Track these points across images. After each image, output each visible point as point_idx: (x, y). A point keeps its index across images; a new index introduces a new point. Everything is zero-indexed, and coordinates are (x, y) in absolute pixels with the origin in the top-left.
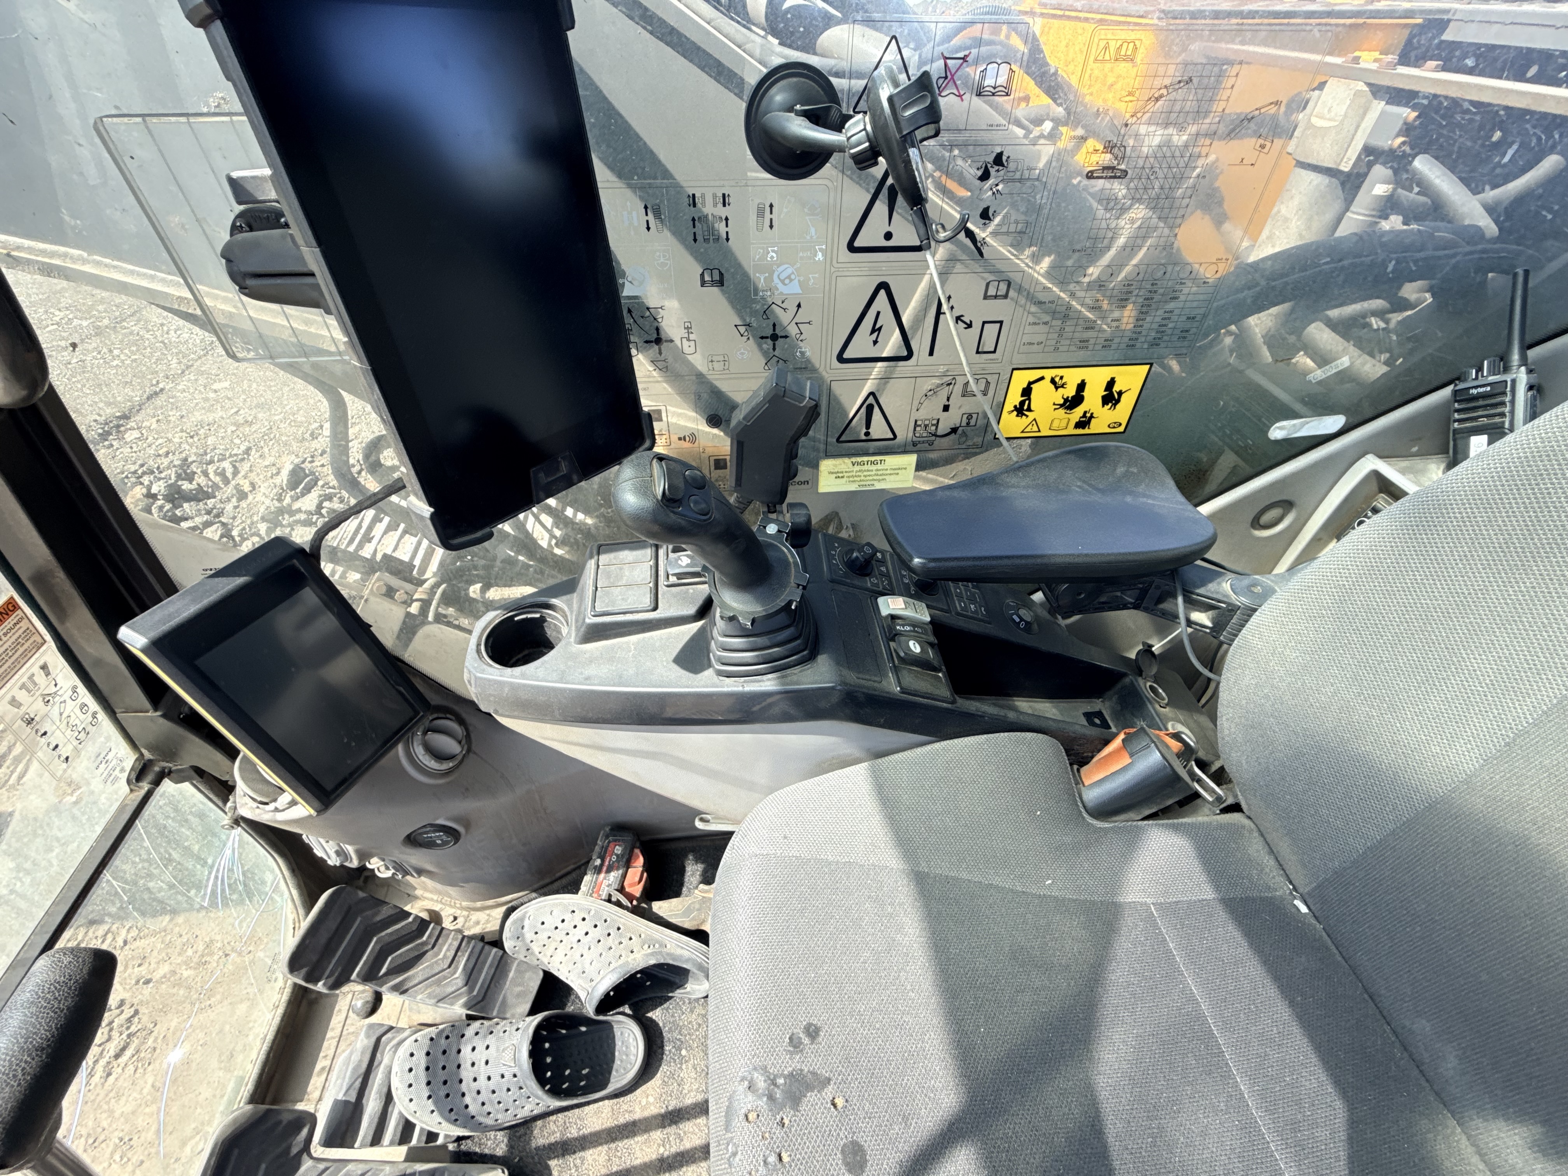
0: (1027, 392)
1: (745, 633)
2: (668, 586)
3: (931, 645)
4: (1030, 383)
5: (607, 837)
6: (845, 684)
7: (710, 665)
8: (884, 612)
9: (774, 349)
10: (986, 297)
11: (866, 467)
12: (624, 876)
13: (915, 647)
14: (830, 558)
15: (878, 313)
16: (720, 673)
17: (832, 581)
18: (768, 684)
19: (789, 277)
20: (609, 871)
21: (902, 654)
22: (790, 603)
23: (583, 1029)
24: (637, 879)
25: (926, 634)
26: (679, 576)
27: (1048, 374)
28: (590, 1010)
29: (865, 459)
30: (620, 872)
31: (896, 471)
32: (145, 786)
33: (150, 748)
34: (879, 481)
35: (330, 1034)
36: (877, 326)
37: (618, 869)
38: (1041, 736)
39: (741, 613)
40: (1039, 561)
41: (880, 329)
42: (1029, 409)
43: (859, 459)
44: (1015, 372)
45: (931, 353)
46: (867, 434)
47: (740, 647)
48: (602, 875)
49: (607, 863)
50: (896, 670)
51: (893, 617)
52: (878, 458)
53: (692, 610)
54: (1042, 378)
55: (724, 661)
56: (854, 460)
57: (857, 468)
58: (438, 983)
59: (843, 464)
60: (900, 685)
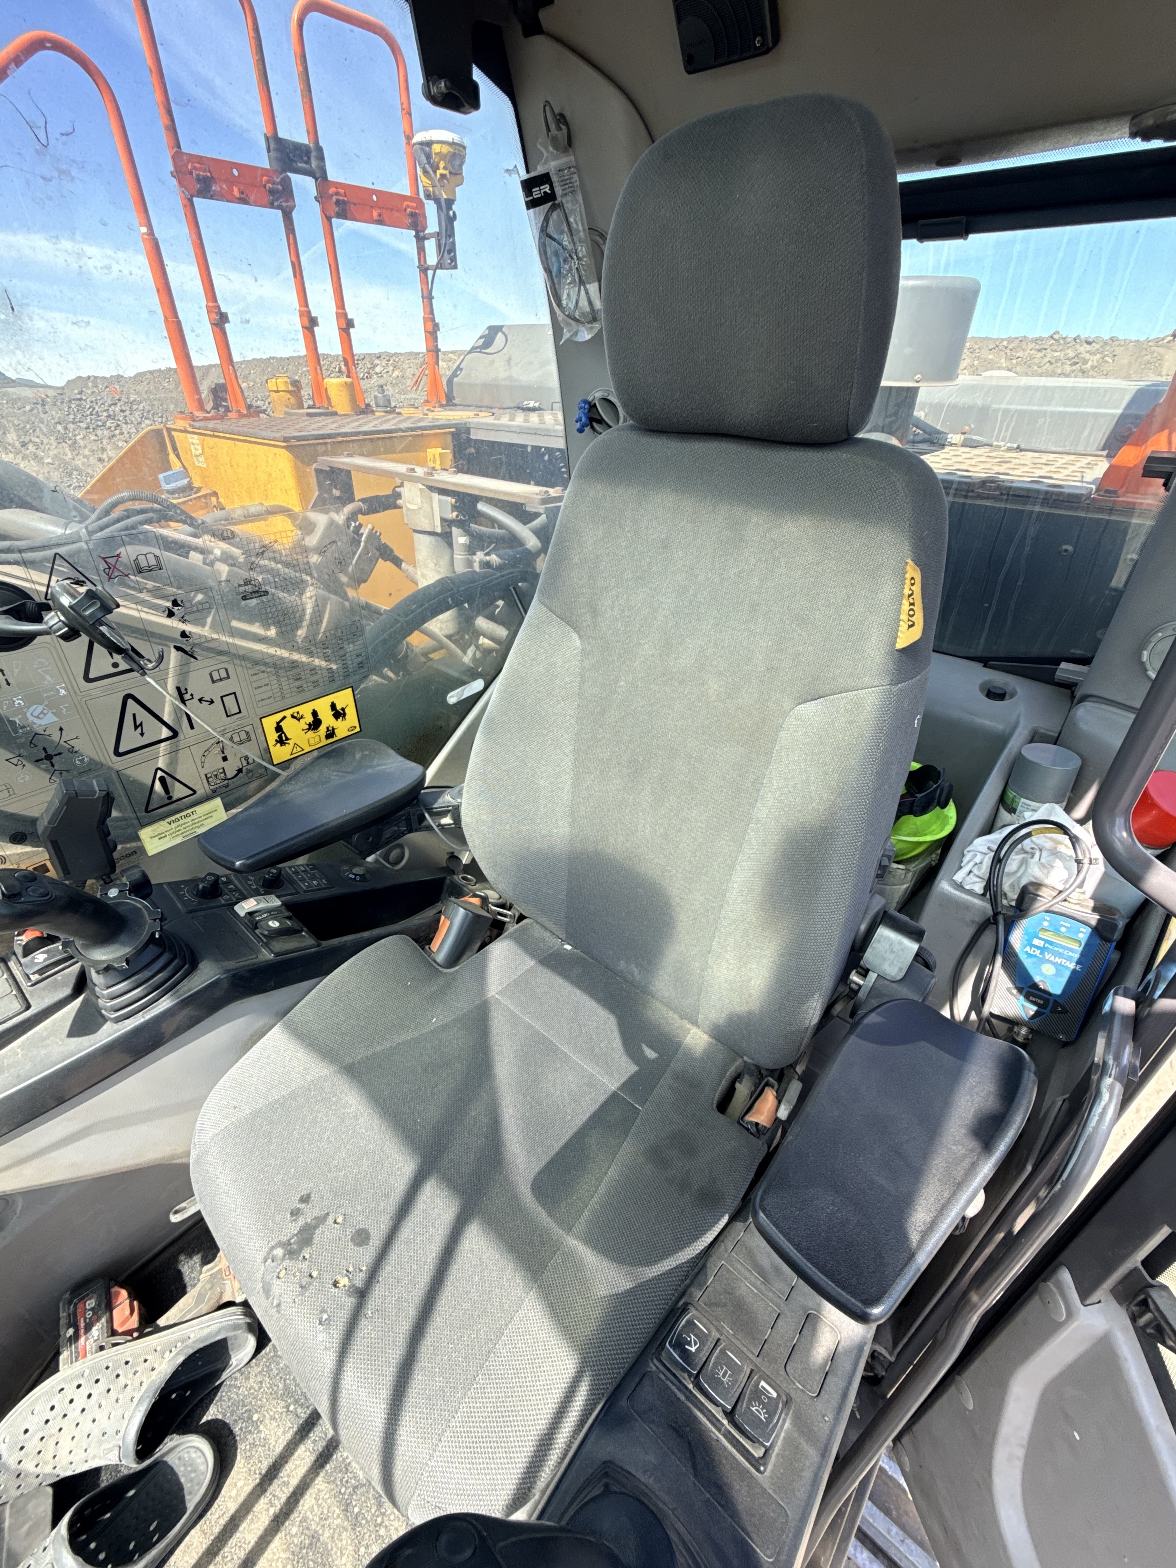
0: (279, 729)
1: (126, 976)
2: (32, 985)
3: (289, 918)
4: (278, 723)
5: (70, 1303)
6: (229, 971)
7: (105, 1020)
8: (242, 914)
9: (53, 765)
10: (213, 682)
11: (181, 822)
12: (111, 1320)
13: (274, 924)
14: (180, 898)
15: (134, 715)
16: (118, 1020)
17: (190, 912)
18: (165, 1003)
19: (42, 712)
20: (88, 1328)
21: (266, 933)
22: (153, 934)
23: (131, 1493)
24: (128, 1312)
25: (281, 912)
26: (40, 972)
27: (288, 713)
28: (131, 1465)
29: (178, 816)
30: (104, 1320)
31: (209, 815)
34: (199, 827)
36: (138, 723)
37: (98, 1319)
38: (391, 937)
39: (114, 960)
40: (322, 829)
41: (141, 724)
42: (287, 739)
43: (173, 818)
44: (263, 720)
45: (192, 727)
46: (170, 798)
47: (127, 988)
48: (82, 1340)
49: (82, 1325)
50: (266, 945)
51: (251, 914)
52: (189, 811)
53: (67, 991)
54: (284, 718)
55: (116, 1008)
56: (168, 820)
57: (173, 825)
59: (162, 826)
60: (272, 952)
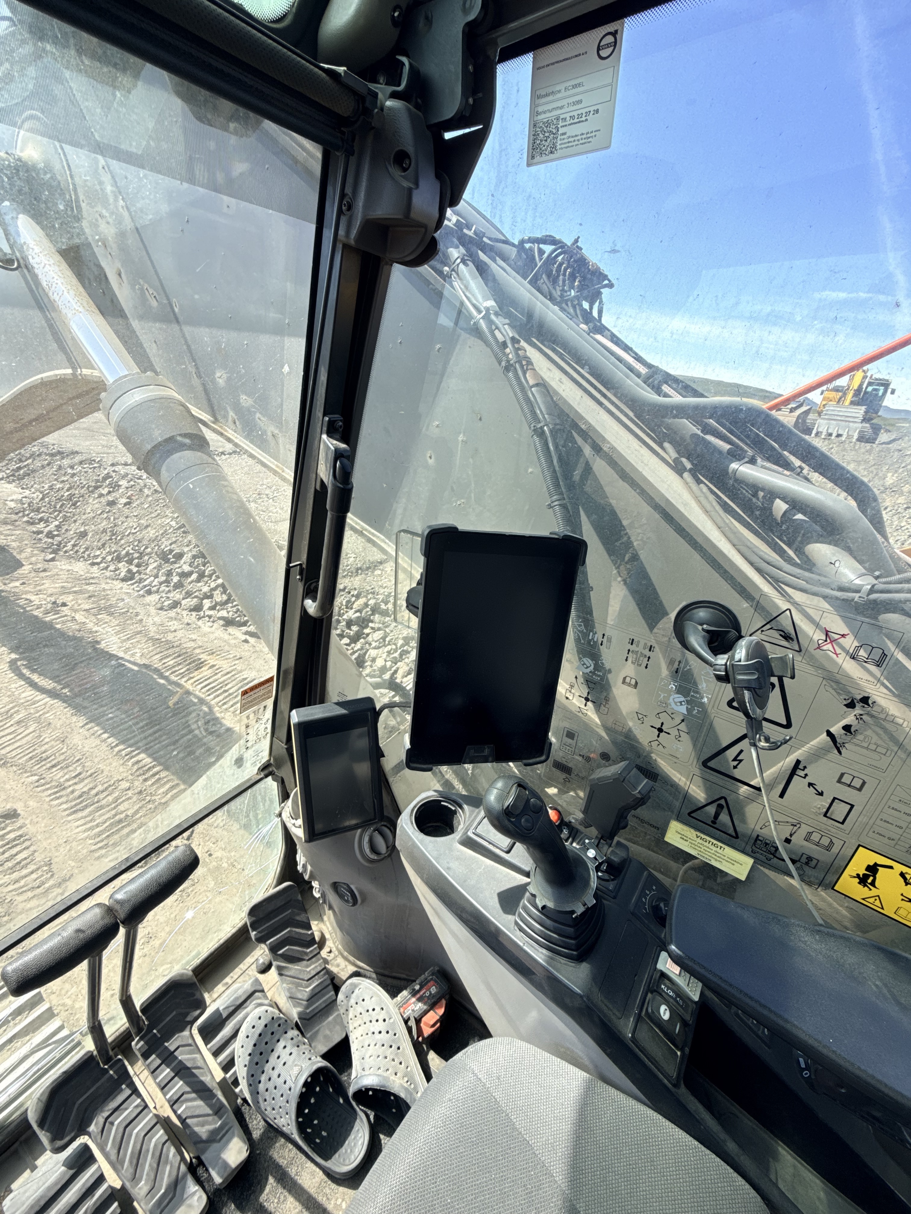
0: (873, 869)
4: (876, 865)
5: (433, 974)
6: (589, 998)
7: (514, 914)
8: (660, 966)
9: (658, 736)
10: (839, 781)
11: (706, 844)
12: (426, 1013)
13: (665, 1013)
15: (741, 751)
16: (516, 923)
18: (539, 955)
19: (681, 702)
20: (419, 1000)
21: (650, 1010)
22: (573, 912)
23: (341, 1101)
24: (432, 1023)
25: (685, 1009)
27: (899, 868)
28: (351, 1090)
29: (708, 838)
30: (425, 1007)
31: (733, 862)
32: (262, 775)
33: (275, 759)
34: (716, 860)
35: (241, 966)
36: (739, 758)
37: (425, 1004)
39: (540, 896)
41: (741, 761)
42: (873, 884)
43: (703, 836)
44: (861, 848)
45: (782, 795)
46: (714, 822)
49: (421, 993)
50: (639, 1018)
51: (663, 975)
52: (720, 844)
54: (891, 867)
55: (522, 918)
56: (699, 834)
58: (298, 985)
59: (691, 833)
60: (633, 1033)
